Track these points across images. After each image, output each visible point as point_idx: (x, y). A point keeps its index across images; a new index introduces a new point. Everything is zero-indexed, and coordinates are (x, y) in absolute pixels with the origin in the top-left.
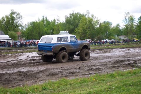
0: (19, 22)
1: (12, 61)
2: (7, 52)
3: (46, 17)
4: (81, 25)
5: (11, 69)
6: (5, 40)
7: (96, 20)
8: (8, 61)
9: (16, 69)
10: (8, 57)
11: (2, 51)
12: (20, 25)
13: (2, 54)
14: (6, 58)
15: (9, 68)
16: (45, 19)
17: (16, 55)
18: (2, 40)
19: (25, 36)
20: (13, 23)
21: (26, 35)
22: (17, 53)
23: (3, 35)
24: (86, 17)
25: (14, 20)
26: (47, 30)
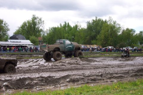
1: (33, 65)
2: (29, 57)
5: (33, 74)
6: (26, 45)
8: (30, 66)
9: (37, 74)
10: (30, 62)
11: (23, 56)
13: (23, 59)
14: (28, 63)
15: (31, 73)
17: (37, 60)
18: (24, 45)
19: (46, 42)
21: (47, 40)
22: (38, 58)
23: (24, 39)
26: (68, 36)
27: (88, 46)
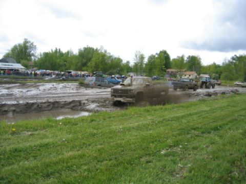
0: (32, 52)
3: (59, 49)
4: (93, 59)
6: (18, 69)
7: (108, 55)
12: (33, 55)
16: (58, 50)
18: (16, 68)
20: (26, 52)
23: (15, 63)
24: (99, 52)
25: (27, 49)
26: (60, 61)
27: (79, 73)
